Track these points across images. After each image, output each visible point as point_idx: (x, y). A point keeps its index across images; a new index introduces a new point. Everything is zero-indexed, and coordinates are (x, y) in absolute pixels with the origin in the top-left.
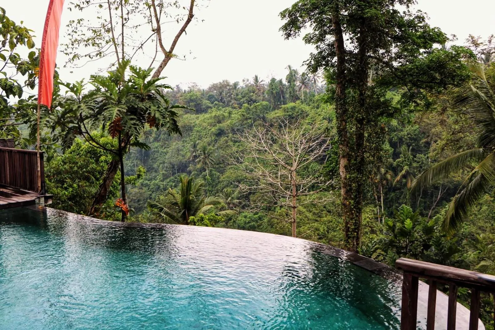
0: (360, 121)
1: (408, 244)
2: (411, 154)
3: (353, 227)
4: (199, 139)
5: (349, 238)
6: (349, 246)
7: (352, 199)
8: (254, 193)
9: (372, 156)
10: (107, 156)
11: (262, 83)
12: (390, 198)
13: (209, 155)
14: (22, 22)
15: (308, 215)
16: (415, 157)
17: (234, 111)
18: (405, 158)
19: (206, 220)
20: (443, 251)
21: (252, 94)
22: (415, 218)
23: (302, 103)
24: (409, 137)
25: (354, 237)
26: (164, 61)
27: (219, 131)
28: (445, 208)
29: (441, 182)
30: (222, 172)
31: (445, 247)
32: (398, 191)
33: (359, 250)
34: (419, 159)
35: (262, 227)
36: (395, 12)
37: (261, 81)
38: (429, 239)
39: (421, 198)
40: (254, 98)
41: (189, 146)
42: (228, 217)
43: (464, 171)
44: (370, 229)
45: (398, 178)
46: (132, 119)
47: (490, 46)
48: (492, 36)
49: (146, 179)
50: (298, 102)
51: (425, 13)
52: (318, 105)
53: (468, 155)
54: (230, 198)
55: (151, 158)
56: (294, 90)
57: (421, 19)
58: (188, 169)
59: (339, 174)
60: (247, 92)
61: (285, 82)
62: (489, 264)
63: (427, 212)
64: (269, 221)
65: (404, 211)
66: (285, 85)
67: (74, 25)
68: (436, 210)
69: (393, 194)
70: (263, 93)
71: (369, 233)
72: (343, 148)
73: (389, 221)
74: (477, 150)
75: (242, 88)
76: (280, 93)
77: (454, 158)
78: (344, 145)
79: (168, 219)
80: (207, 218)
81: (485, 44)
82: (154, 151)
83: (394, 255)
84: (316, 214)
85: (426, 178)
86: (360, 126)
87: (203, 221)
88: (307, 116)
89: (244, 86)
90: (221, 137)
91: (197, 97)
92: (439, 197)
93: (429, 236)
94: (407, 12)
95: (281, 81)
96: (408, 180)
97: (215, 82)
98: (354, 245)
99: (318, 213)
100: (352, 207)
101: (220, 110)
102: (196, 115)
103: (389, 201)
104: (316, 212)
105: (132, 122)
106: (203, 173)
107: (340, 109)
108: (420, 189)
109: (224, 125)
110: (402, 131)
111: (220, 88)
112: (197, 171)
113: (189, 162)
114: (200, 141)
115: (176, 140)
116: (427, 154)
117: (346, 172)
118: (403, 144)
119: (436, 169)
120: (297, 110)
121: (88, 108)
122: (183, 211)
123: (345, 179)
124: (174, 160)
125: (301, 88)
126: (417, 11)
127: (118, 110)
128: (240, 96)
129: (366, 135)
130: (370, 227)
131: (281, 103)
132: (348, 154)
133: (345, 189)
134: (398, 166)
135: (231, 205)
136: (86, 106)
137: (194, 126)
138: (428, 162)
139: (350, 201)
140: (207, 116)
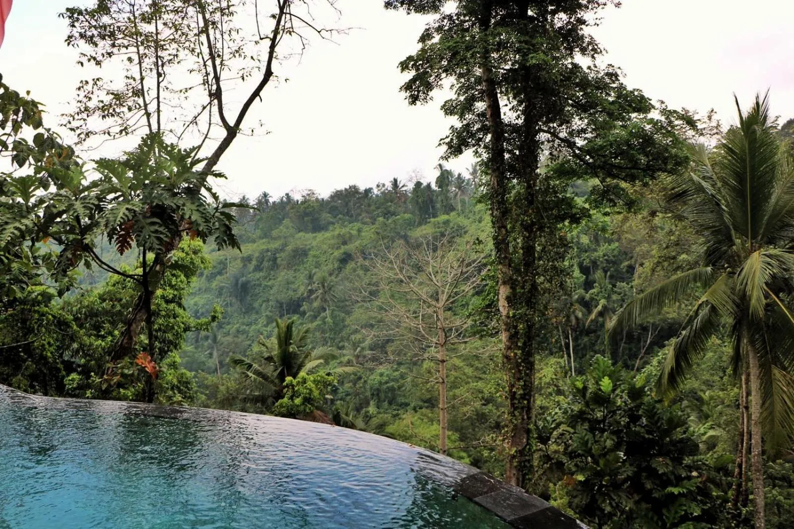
0: (528, 228)
1: (607, 415)
2: (610, 283)
3: (521, 392)
4: (316, 267)
5: (515, 409)
6: (515, 422)
7: (519, 348)
8: (393, 341)
9: (548, 281)
10: (165, 290)
11: (404, 189)
12: (582, 345)
13: (330, 289)
14: (28, 93)
15: (466, 371)
16: (614, 286)
17: (366, 228)
18: (601, 288)
19: (310, 383)
20: (659, 424)
21: (390, 204)
22: (616, 375)
23: (459, 215)
24: (606, 260)
25: (522, 408)
26: (225, 140)
27: (344, 256)
28: (657, 356)
29: (652, 321)
30: (349, 313)
31: (663, 419)
32: (593, 335)
33: (531, 426)
34: (621, 289)
35: (404, 388)
36: (576, 66)
37: (403, 186)
38: (638, 407)
39: (625, 343)
40: (392, 209)
41: (302, 278)
42: (356, 375)
43: (681, 304)
44: (556, 389)
45: (593, 316)
46: (153, 224)
47: (711, 125)
48: (712, 111)
49: (243, 324)
50: (453, 214)
51: (619, 68)
52: (481, 218)
53: (691, 277)
54: (359, 349)
55: (250, 294)
56: (447, 198)
57: (613, 76)
58: (301, 309)
59: (499, 310)
60: (382, 201)
61: (434, 186)
62: (719, 434)
63: (633, 362)
64: (413, 381)
65: (599, 365)
66: (434, 191)
67: (89, 87)
68: (645, 359)
69: (586, 339)
70: (405, 202)
71: (554, 395)
72: (504, 270)
73: (578, 380)
74: (704, 269)
75: (377, 196)
76: (428, 202)
77: (671, 282)
78: (505, 265)
79: (258, 381)
80: (312, 379)
81: (703, 120)
82: (255, 285)
83: (586, 435)
84: (479, 370)
85: (630, 314)
86: (527, 235)
87: (305, 383)
88: (466, 232)
89: (379, 193)
90: (347, 263)
91: (314, 209)
92: (649, 341)
93: (638, 402)
94: (592, 67)
95: (429, 185)
96: (606, 319)
97: (339, 189)
98: (523, 419)
99: (482, 368)
100: (519, 361)
101: (345, 226)
102: (312, 233)
103: (582, 349)
104: (480, 366)
105: (153, 228)
106: (323, 314)
107: (497, 210)
108: (622, 331)
109: (351, 247)
110: (595, 250)
111: (346, 196)
112: (313, 311)
113: (303, 300)
114: (317, 270)
115: (284, 268)
116: (631, 282)
117: (509, 306)
118: (597, 269)
119: (646, 300)
120: (451, 225)
121: (84, 207)
122: (280, 369)
123: (508, 317)
124: (283, 297)
125: (456, 195)
126: (606, 66)
127: (127, 209)
128: (373, 208)
129: (538, 248)
130: (555, 386)
131: (429, 215)
132: (511, 278)
133: (508, 334)
134: (592, 299)
135: (360, 359)
136: (82, 203)
137: (309, 249)
138: (633, 293)
139: (515, 351)
140: (328, 235)
